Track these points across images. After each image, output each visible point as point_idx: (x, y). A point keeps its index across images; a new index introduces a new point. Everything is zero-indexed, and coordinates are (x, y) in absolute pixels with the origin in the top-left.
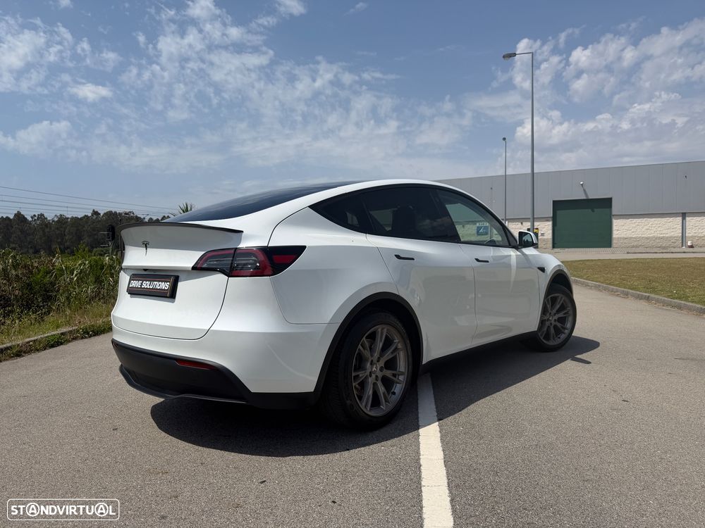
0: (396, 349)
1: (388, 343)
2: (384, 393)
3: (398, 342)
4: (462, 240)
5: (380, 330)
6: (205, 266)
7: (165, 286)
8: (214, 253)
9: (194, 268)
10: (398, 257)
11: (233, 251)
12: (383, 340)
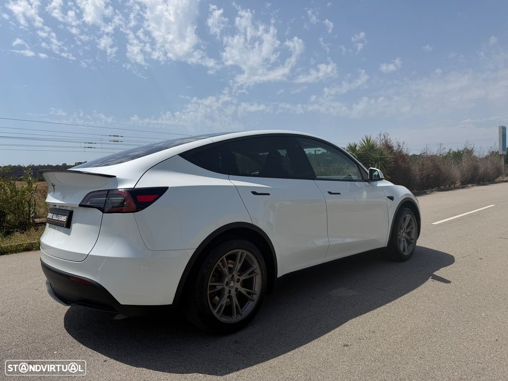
0: (253, 272)
1: (246, 266)
2: (237, 306)
3: (256, 266)
4: (318, 177)
5: (240, 253)
6: (88, 204)
7: (64, 219)
8: (93, 194)
9: (80, 205)
10: (254, 193)
11: (106, 192)
12: (242, 262)
